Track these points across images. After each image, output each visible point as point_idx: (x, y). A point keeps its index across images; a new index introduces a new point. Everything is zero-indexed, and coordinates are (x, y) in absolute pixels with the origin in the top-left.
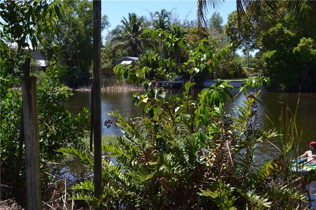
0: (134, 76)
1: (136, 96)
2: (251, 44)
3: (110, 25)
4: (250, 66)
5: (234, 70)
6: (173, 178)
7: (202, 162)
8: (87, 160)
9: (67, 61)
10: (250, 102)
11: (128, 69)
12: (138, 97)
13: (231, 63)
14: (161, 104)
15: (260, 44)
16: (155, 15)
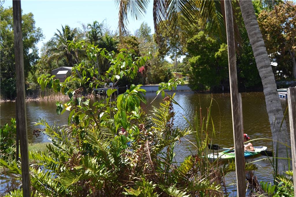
0: (58, 86)
1: (59, 105)
2: (178, 50)
3: (44, 37)
4: (179, 71)
5: (164, 75)
6: (99, 181)
7: (126, 163)
8: (15, 170)
9: (3, 73)
10: (167, 105)
11: (51, 79)
12: (62, 105)
13: (160, 68)
14: (85, 111)
15: (185, 50)
16: (88, 26)
